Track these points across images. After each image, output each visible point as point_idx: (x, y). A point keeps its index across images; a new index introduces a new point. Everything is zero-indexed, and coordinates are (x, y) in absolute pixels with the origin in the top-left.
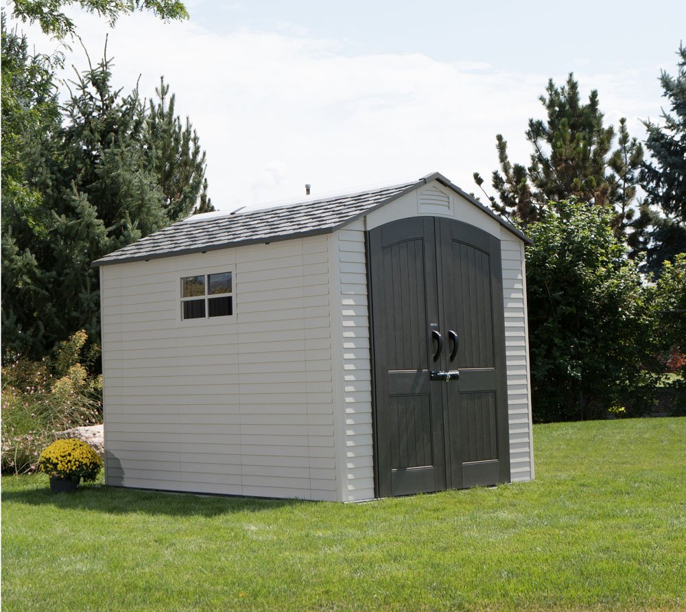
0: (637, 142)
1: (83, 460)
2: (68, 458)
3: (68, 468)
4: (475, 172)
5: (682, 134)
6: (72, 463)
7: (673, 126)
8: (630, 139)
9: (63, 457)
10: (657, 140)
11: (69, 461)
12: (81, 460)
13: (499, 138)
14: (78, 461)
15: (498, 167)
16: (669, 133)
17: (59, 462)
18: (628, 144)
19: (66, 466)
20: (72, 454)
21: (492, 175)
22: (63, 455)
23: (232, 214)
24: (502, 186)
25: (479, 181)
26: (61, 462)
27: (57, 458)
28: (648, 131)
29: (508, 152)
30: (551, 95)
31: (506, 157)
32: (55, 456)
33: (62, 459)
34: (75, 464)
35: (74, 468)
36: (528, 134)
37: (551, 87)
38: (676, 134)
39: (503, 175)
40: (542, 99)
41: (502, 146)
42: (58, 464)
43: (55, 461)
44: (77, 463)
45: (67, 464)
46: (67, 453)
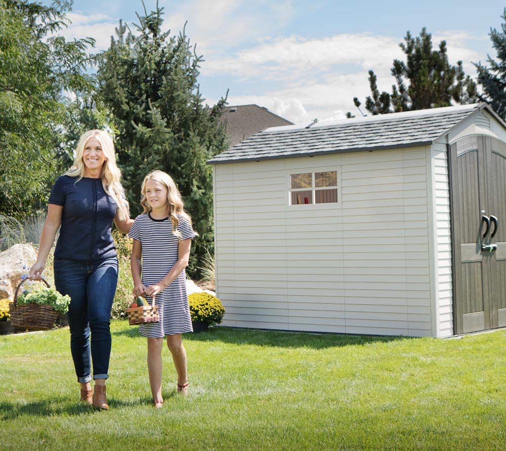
0: (470, 78)
1: (216, 308)
2: (206, 306)
3: (206, 314)
4: (355, 97)
5: (502, 74)
6: (209, 310)
7: (496, 68)
8: (465, 76)
9: (202, 305)
10: (484, 78)
11: (207, 309)
12: (214, 308)
13: (371, 73)
14: (213, 308)
15: (370, 94)
16: (493, 73)
17: (199, 309)
18: (464, 80)
19: (205, 312)
20: (209, 303)
21: (366, 99)
22: (202, 304)
23: (306, 128)
24: (373, 108)
25: (357, 103)
26: (201, 309)
27: (198, 307)
28: (478, 71)
29: (377, 83)
30: (408, 43)
31: (376, 87)
32: (196, 305)
33: (201, 307)
34: (211, 311)
35: (211, 314)
36: (393, 71)
37: (408, 37)
38: (498, 73)
39: (373, 100)
40: (402, 45)
41: (373, 79)
42: (198, 311)
43: (196, 309)
44: (212, 310)
45: (205, 310)
46: (205, 303)
